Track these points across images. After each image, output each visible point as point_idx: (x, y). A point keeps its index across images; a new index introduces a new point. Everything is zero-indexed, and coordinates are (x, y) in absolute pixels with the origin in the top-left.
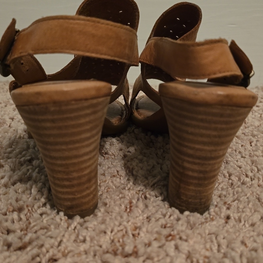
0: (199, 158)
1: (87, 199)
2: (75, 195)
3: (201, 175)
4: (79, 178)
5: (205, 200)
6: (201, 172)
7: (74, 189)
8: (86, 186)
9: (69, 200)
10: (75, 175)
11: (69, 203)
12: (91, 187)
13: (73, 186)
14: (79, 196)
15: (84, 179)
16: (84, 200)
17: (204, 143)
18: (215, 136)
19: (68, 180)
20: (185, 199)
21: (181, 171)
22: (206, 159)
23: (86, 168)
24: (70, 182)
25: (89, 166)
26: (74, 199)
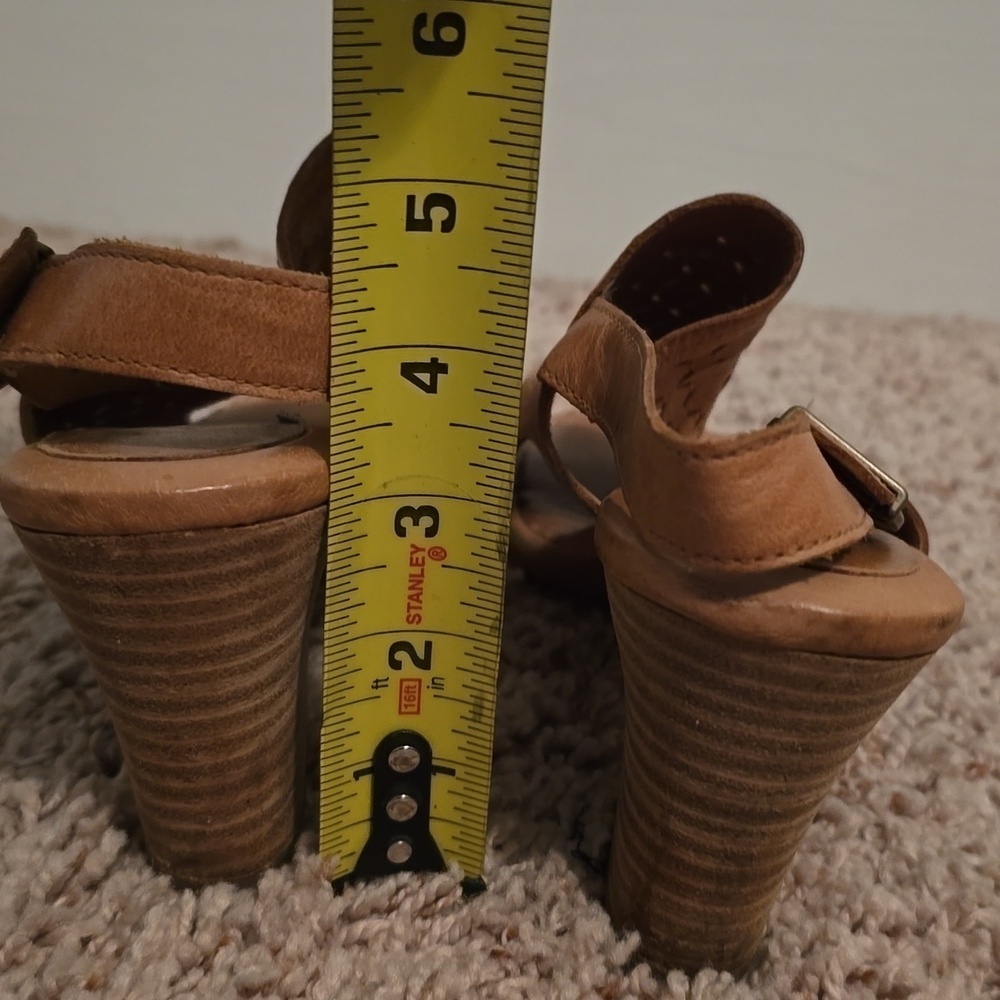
0: (726, 812)
1: (248, 838)
2: (204, 822)
3: (732, 868)
4: (218, 770)
5: (736, 944)
6: (728, 857)
7: (200, 806)
8: (243, 796)
9: (184, 836)
10: (203, 760)
11: (184, 848)
12: (263, 798)
13: (197, 795)
14: (219, 826)
15: (238, 775)
16: (237, 842)
17: (750, 768)
18: (791, 749)
19: (178, 774)
20: (663, 937)
21: (659, 842)
22: (751, 816)
23: (242, 739)
24: (188, 780)
25: (253, 734)
26: (200, 836)
